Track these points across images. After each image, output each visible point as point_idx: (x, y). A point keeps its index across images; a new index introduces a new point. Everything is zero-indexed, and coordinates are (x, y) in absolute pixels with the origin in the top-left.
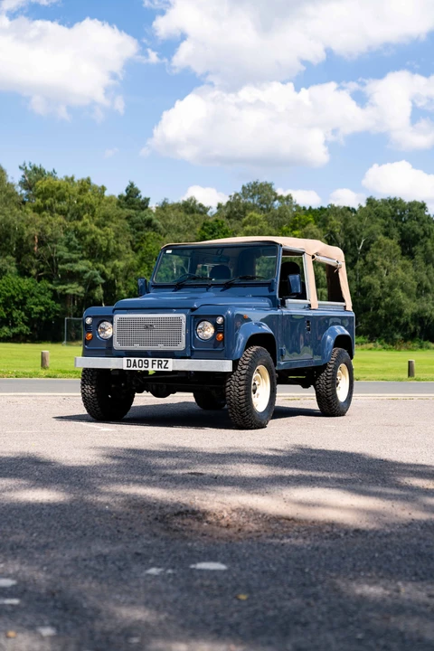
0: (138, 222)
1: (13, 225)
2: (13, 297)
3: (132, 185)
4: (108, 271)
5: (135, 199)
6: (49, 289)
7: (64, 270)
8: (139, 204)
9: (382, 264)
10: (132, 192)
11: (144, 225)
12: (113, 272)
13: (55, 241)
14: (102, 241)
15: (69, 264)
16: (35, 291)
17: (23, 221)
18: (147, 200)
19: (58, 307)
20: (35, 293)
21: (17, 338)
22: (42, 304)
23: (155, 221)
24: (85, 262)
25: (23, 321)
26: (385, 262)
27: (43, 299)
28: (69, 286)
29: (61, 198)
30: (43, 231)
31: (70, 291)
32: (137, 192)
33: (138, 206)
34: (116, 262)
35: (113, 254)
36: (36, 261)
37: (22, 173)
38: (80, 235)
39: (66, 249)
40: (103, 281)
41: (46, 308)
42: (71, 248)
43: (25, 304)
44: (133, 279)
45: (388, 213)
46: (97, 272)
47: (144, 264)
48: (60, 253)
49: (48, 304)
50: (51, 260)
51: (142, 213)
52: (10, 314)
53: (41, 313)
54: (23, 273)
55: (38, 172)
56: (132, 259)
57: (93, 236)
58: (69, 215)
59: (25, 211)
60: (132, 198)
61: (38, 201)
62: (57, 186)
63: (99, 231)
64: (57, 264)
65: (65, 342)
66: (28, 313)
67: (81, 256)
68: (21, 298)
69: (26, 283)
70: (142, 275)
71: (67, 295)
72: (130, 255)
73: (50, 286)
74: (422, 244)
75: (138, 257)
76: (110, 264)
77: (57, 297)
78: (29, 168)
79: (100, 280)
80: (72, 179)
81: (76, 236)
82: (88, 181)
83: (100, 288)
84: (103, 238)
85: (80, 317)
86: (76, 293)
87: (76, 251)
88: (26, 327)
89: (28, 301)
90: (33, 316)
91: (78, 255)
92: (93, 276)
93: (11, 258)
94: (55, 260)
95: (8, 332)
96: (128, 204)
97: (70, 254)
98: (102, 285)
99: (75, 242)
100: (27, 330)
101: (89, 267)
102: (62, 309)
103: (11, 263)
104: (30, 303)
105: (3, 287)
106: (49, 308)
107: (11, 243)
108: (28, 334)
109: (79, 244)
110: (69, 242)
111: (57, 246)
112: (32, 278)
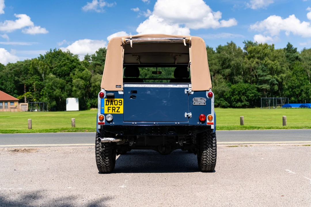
0: (292, 58)
2: (241, 91)
3: (289, 44)
4: (279, 79)
5: (291, 49)
6: (256, 87)
7: (261, 79)
8: (292, 51)
10: (289, 46)
11: (295, 59)
12: (281, 79)
14: (274, 67)
15: (263, 77)
16: (250, 88)
18: (296, 49)
19: (259, 94)
20: (250, 89)
21: (244, 107)
22: (253, 93)
23: (300, 57)
24: (270, 76)
25: (246, 100)
27: (253, 91)
28: (264, 85)
29: (258, 52)
30: (251, 66)
31: (264, 87)
32: (291, 46)
33: (292, 52)
34: (282, 75)
35: (280, 72)
36: (251, 77)
37: (244, 44)
38: (266, 66)
39: (261, 71)
40: (277, 83)
41: (254, 95)
42: (264, 71)
43: (246, 93)
44: (290, 81)
46: (274, 79)
47: (294, 75)
48: (259, 73)
50: (256, 76)
51: (294, 54)
52: (240, 98)
53: (253, 97)
54: (246, 82)
55: (250, 43)
56: (289, 73)
57: (271, 65)
60: (289, 49)
61: (249, 55)
63: (273, 63)
64: (258, 77)
65: (261, 107)
67: (267, 74)
68: (244, 91)
69: (246, 85)
70: (294, 79)
71: (263, 89)
72: (289, 71)
73: (256, 86)
75: (292, 72)
76: (280, 76)
77: (259, 90)
78: (247, 42)
79: (276, 82)
83: (276, 86)
84: (274, 65)
85: (270, 97)
86: (266, 88)
87: (266, 72)
88: (247, 102)
89: (247, 92)
90: (249, 98)
91: (266, 73)
92: (273, 81)
93: (240, 76)
94: (257, 76)
95: (240, 104)
96: (288, 51)
97: (263, 73)
98: (277, 84)
99: (265, 68)
100: (247, 103)
101: (271, 78)
102: (261, 94)
103: (240, 79)
104: (248, 93)
105: (237, 88)
106: (256, 95)
107: (240, 71)
108: (248, 105)
109: (267, 69)
110: (262, 68)
111: (258, 70)
112: (248, 84)
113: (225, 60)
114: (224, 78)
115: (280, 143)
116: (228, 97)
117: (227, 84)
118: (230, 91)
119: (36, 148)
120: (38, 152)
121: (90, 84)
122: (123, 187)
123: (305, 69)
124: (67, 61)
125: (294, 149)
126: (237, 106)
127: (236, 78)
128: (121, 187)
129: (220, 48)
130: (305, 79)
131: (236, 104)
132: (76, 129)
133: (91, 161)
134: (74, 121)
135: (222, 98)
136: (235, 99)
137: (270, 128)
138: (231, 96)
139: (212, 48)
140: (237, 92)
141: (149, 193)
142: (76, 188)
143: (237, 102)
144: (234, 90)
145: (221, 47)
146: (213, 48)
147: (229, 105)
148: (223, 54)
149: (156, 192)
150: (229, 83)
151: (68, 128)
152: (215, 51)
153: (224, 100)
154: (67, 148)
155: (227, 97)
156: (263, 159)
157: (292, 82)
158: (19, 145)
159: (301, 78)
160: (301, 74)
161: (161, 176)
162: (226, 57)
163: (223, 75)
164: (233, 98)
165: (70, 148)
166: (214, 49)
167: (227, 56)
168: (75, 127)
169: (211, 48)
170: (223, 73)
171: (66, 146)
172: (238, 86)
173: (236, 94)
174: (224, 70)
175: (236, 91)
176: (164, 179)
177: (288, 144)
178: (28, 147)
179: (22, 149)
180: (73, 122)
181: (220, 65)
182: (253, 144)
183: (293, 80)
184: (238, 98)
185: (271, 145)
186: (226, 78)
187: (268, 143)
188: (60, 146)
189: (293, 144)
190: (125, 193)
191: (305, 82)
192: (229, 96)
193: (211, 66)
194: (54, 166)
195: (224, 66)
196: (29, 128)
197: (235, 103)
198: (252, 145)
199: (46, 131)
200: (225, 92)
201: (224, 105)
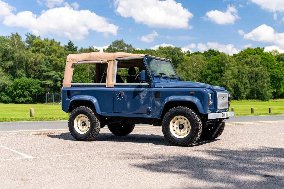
1: (24, 57)
2: (24, 86)
3: (70, 42)
4: (62, 75)
5: (72, 47)
6: (39, 83)
7: (45, 75)
8: (73, 49)
9: (167, 71)
10: (70, 44)
13: (41, 64)
14: (59, 64)
15: (47, 73)
17: (28, 56)
18: (77, 47)
19: (43, 89)
20: (33, 84)
21: (27, 102)
22: (36, 89)
24: (53, 71)
25: (29, 95)
26: (168, 70)
27: (37, 86)
28: (47, 81)
29: (43, 47)
30: (36, 60)
31: (47, 83)
32: (72, 45)
33: (73, 50)
35: (64, 69)
36: (34, 71)
37: (26, 37)
38: (51, 61)
39: (45, 67)
41: (38, 90)
42: (48, 67)
43: (29, 89)
45: (167, 52)
46: (58, 76)
47: (76, 72)
48: (43, 68)
49: (39, 88)
50: (39, 71)
51: (75, 53)
52: (23, 93)
53: (36, 92)
54: (29, 76)
55: (33, 37)
57: (56, 61)
58: (46, 54)
59: (29, 52)
60: (70, 47)
61: (33, 48)
63: (58, 59)
64: (42, 72)
65: (46, 103)
67: (51, 69)
69: (30, 80)
71: (46, 85)
73: (40, 81)
74: (180, 63)
77: (43, 86)
78: (29, 35)
80: (47, 39)
81: (49, 62)
82: (54, 40)
83: (59, 82)
84: (60, 62)
85: (52, 93)
86: (50, 84)
87: (50, 68)
88: (30, 98)
89: (31, 87)
90: (33, 93)
91: (50, 69)
92: (56, 77)
93: (22, 70)
95: (23, 100)
96: (69, 49)
97: (47, 69)
98: (60, 80)
99: (49, 64)
100: (31, 99)
101: (55, 74)
102: (44, 90)
103: (23, 73)
105: (20, 82)
106: (39, 90)
107: (23, 65)
108: (31, 100)
109: (51, 65)
110: (47, 64)
111: (42, 65)
112: (32, 78)
113: (7, 51)
114: (4, 72)
116: (9, 92)
117: (9, 77)
118: (13, 85)
123: (86, 68)
126: (19, 101)
127: (19, 72)
130: (86, 77)
131: (18, 99)
135: (3, 92)
136: (17, 94)
138: (13, 91)
140: (20, 86)
143: (19, 97)
144: (17, 84)
147: (11, 100)
148: (6, 44)
150: (11, 77)
153: (5, 94)
155: (8, 91)
157: (74, 79)
159: (82, 76)
160: (82, 72)
162: (8, 48)
163: (4, 68)
164: (15, 93)
167: (10, 47)
170: (3, 65)
172: (21, 80)
173: (19, 89)
174: (5, 62)
175: (19, 86)
183: (76, 78)
184: (21, 93)
186: (6, 71)
191: (85, 80)
192: (11, 90)
195: (4, 58)
197: (17, 98)
200: (7, 86)
201: (5, 100)
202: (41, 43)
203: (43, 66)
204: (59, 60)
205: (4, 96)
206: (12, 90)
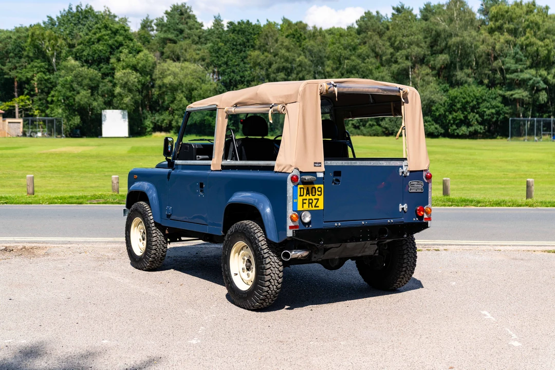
1: (470, 45)
2: (467, 102)
4: (550, 78)
6: (500, 95)
7: (509, 79)
12: (554, 77)
13: (505, 56)
14: (543, 52)
15: (516, 74)
16: (487, 97)
17: (478, 41)
19: (507, 109)
20: (487, 99)
21: (473, 136)
22: (493, 108)
24: (529, 71)
25: (477, 121)
27: (494, 103)
28: (517, 91)
29: (511, 20)
30: (494, 48)
31: (516, 96)
36: (491, 72)
39: (512, 61)
40: (545, 86)
41: (496, 111)
42: (518, 61)
43: (479, 108)
46: (540, 79)
48: (508, 65)
49: (498, 107)
50: (501, 70)
52: (466, 117)
53: (492, 115)
54: (479, 82)
57: (536, 47)
61: (491, 24)
62: (506, 9)
63: (540, 43)
64: (506, 74)
65: (509, 138)
66: (482, 115)
67: (525, 66)
68: (475, 103)
69: (478, 91)
71: (515, 99)
73: (501, 92)
76: (552, 71)
77: (506, 101)
79: (542, 85)
80: (521, 2)
81: (521, 50)
82: (534, 3)
83: (544, 92)
84: (544, 48)
85: (528, 117)
86: (521, 97)
87: (522, 63)
88: (479, 126)
89: (481, 105)
90: (485, 118)
91: (523, 66)
92: (536, 82)
93: (469, 71)
94: (504, 71)
95: (465, 131)
97: (517, 65)
98: (545, 89)
99: (520, 55)
100: (481, 129)
101: (533, 76)
102: (510, 111)
103: (468, 76)
104: (483, 108)
105: (461, 95)
106: (499, 111)
107: (470, 59)
108: (482, 131)
109: (525, 56)
110: (516, 55)
111: (506, 59)
112: (484, 87)
113: (438, 35)
114: (434, 76)
115: (501, 245)
116: (440, 115)
117: (440, 86)
118: (446, 101)
119: (44, 245)
120: (48, 255)
121: (153, 80)
122: (194, 342)
124: (104, 32)
125: (522, 259)
126: (458, 134)
127: (460, 75)
128: (191, 342)
129: (429, 8)
131: (456, 130)
132: (120, 198)
133: (145, 281)
134: (117, 180)
135: (427, 116)
136: (454, 119)
137: (498, 204)
138: (447, 113)
139: (411, 8)
140: (460, 104)
141: (237, 355)
142: (115, 342)
143: (459, 126)
144: (453, 100)
145: (430, 6)
146: (412, 10)
147: (443, 131)
148: (435, 21)
149: (247, 354)
150: (444, 85)
151: (105, 195)
152: (416, 16)
154: (102, 246)
155: (438, 114)
156: (454, 283)
158: (11, 239)
161: (262, 319)
162: (440, 28)
163: (433, 68)
164: (450, 117)
165: (108, 246)
166: (416, 12)
167: (444, 26)
168: (118, 192)
169: (409, 8)
170: (432, 62)
171: (100, 242)
172: (462, 91)
173: (458, 109)
174: (435, 56)
175: (459, 102)
176: (267, 327)
177: (515, 248)
178: (29, 242)
179: (19, 248)
180: (115, 182)
181: (426, 46)
182: (450, 246)
184: (462, 116)
185: (484, 248)
186: (438, 75)
187: (480, 245)
188: (89, 242)
189: (525, 248)
190: (196, 354)
192: (443, 111)
193: (409, 47)
194: (78, 292)
195: (435, 48)
196: (28, 193)
197: (455, 127)
198: (448, 247)
199: (61, 201)
200: (436, 103)
201: (431, 131)
202: (507, 12)
203: (509, 60)
204: (543, 44)
205: (430, 123)
206: (445, 112)
